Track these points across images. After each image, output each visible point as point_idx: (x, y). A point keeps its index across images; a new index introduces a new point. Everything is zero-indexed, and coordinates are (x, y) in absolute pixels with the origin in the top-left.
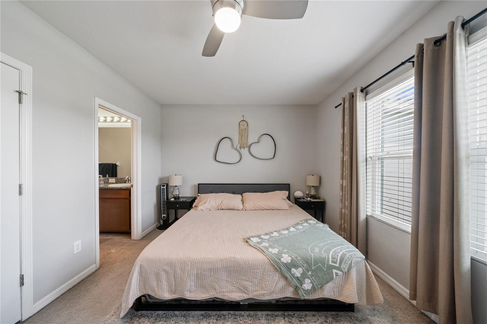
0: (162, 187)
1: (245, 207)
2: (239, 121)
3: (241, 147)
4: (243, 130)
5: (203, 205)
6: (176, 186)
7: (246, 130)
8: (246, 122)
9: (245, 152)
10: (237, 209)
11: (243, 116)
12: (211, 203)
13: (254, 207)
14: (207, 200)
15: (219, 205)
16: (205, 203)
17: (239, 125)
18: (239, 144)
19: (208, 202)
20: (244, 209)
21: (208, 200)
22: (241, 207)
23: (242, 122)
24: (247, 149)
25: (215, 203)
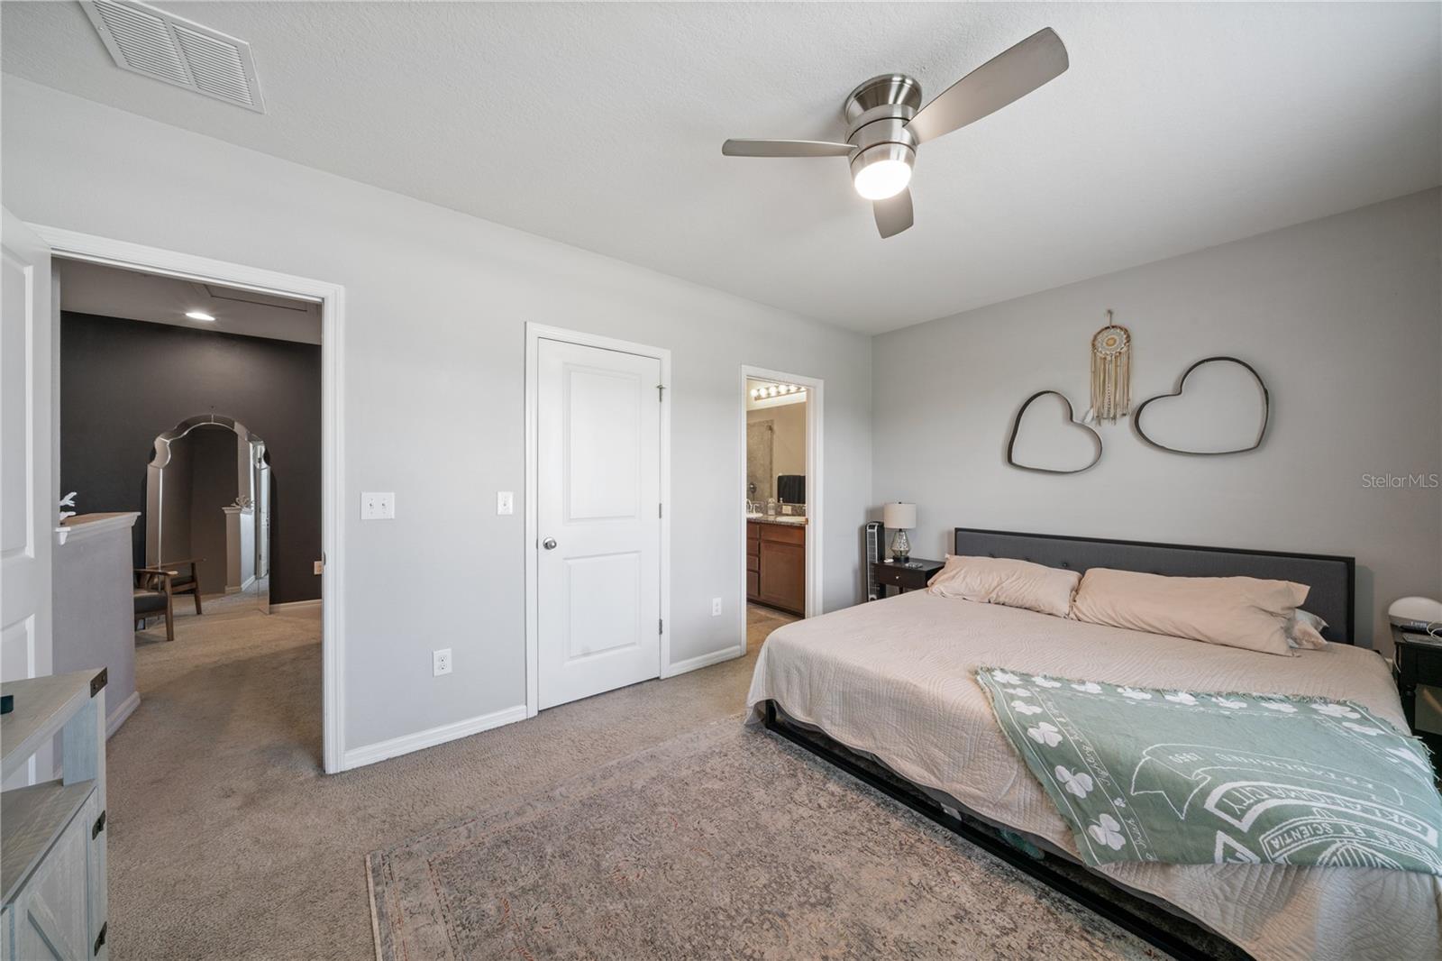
0: (869, 531)
1: (1078, 608)
2: (1094, 333)
3: (1099, 418)
4: (1109, 358)
5: (946, 584)
6: (900, 530)
7: (1125, 359)
8: (1121, 329)
9: (1118, 433)
10: (1048, 610)
11: (1110, 312)
12: (968, 580)
13: (1113, 615)
14: (957, 573)
15: (991, 589)
16: (954, 577)
17: (1094, 345)
18: (1092, 407)
19: (962, 576)
20: (1072, 615)
21: (963, 572)
22: (1064, 607)
23: (1105, 333)
24: (1125, 424)
25: (979, 581)
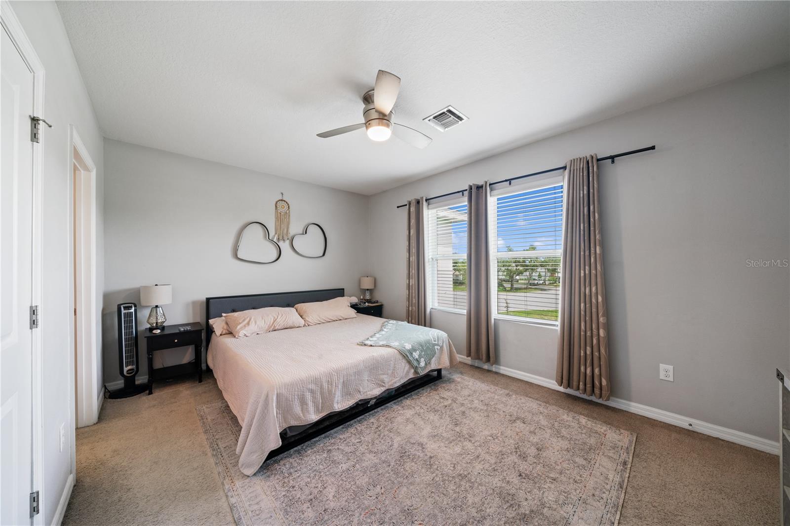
0: (123, 311)
1: (308, 321)
2: (277, 200)
3: (278, 239)
4: (282, 213)
5: (246, 329)
6: (157, 306)
7: (287, 215)
8: (287, 203)
9: (285, 246)
10: (297, 325)
11: (282, 194)
12: (258, 323)
13: (319, 319)
14: (250, 320)
15: (271, 323)
16: (248, 324)
17: (276, 206)
18: (276, 234)
19: (253, 322)
20: (306, 325)
21: (252, 319)
22: (302, 322)
23: (281, 202)
24: (287, 242)
25: (264, 322)
